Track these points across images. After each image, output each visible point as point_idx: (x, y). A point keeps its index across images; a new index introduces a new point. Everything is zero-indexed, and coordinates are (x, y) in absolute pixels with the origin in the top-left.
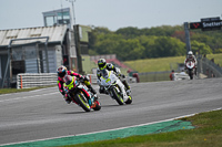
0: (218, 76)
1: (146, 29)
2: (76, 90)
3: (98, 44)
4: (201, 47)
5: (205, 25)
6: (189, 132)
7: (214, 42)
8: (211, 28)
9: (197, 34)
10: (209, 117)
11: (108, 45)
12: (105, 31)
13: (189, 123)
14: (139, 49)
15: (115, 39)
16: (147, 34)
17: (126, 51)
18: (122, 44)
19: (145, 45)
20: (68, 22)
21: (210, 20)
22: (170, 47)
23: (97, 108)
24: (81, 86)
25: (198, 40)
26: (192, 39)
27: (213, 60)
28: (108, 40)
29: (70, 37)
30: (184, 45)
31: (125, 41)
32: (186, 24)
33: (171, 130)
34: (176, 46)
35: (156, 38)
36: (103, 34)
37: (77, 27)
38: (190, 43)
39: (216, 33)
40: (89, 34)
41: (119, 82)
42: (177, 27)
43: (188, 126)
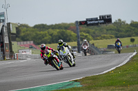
0: (97, 54)
1: (52, 25)
2: (52, 58)
3: (22, 34)
4: (86, 36)
5: (89, 23)
6: (79, 89)
7: (94, 33)
8: (92, 24)
9: (84, 28)
10: (91, 79)
11: (28, 35)
12: (26, 26)
13: (79, 83)
14: (48, 38)
15: (33, 31)
16: (53, 28)
17: (39, 38)
18: (37, 35)
19: (51, 35)
20: (3, 21)
21: (92, 20)
22: (67, 36)
23: (62, 68)
24: (54, 56)
25: (84, 32)
26: (81, 31)
27: (93, 44)
28: (28, 32)
29: (5, 30)
30: (76, 35)
31: (39, 33)
32: (77, 22)
33: (67, 88)
34: (71, 35)
35: (58, 30)
36: (25, 28)
37: (9, 24)
38: (80, 34)
39: (96, 27)
40: (17, 28)
41: (70, 54)
42: (72, 24)
43: (78, 85)
